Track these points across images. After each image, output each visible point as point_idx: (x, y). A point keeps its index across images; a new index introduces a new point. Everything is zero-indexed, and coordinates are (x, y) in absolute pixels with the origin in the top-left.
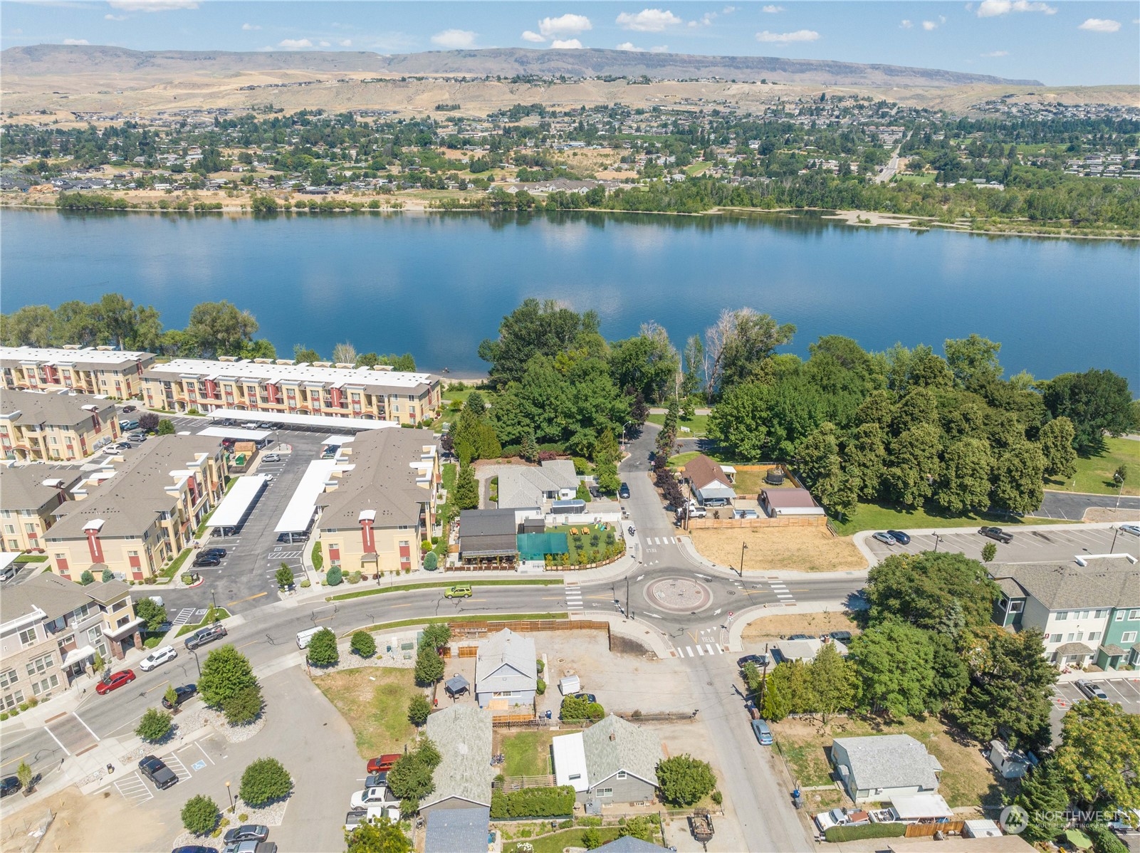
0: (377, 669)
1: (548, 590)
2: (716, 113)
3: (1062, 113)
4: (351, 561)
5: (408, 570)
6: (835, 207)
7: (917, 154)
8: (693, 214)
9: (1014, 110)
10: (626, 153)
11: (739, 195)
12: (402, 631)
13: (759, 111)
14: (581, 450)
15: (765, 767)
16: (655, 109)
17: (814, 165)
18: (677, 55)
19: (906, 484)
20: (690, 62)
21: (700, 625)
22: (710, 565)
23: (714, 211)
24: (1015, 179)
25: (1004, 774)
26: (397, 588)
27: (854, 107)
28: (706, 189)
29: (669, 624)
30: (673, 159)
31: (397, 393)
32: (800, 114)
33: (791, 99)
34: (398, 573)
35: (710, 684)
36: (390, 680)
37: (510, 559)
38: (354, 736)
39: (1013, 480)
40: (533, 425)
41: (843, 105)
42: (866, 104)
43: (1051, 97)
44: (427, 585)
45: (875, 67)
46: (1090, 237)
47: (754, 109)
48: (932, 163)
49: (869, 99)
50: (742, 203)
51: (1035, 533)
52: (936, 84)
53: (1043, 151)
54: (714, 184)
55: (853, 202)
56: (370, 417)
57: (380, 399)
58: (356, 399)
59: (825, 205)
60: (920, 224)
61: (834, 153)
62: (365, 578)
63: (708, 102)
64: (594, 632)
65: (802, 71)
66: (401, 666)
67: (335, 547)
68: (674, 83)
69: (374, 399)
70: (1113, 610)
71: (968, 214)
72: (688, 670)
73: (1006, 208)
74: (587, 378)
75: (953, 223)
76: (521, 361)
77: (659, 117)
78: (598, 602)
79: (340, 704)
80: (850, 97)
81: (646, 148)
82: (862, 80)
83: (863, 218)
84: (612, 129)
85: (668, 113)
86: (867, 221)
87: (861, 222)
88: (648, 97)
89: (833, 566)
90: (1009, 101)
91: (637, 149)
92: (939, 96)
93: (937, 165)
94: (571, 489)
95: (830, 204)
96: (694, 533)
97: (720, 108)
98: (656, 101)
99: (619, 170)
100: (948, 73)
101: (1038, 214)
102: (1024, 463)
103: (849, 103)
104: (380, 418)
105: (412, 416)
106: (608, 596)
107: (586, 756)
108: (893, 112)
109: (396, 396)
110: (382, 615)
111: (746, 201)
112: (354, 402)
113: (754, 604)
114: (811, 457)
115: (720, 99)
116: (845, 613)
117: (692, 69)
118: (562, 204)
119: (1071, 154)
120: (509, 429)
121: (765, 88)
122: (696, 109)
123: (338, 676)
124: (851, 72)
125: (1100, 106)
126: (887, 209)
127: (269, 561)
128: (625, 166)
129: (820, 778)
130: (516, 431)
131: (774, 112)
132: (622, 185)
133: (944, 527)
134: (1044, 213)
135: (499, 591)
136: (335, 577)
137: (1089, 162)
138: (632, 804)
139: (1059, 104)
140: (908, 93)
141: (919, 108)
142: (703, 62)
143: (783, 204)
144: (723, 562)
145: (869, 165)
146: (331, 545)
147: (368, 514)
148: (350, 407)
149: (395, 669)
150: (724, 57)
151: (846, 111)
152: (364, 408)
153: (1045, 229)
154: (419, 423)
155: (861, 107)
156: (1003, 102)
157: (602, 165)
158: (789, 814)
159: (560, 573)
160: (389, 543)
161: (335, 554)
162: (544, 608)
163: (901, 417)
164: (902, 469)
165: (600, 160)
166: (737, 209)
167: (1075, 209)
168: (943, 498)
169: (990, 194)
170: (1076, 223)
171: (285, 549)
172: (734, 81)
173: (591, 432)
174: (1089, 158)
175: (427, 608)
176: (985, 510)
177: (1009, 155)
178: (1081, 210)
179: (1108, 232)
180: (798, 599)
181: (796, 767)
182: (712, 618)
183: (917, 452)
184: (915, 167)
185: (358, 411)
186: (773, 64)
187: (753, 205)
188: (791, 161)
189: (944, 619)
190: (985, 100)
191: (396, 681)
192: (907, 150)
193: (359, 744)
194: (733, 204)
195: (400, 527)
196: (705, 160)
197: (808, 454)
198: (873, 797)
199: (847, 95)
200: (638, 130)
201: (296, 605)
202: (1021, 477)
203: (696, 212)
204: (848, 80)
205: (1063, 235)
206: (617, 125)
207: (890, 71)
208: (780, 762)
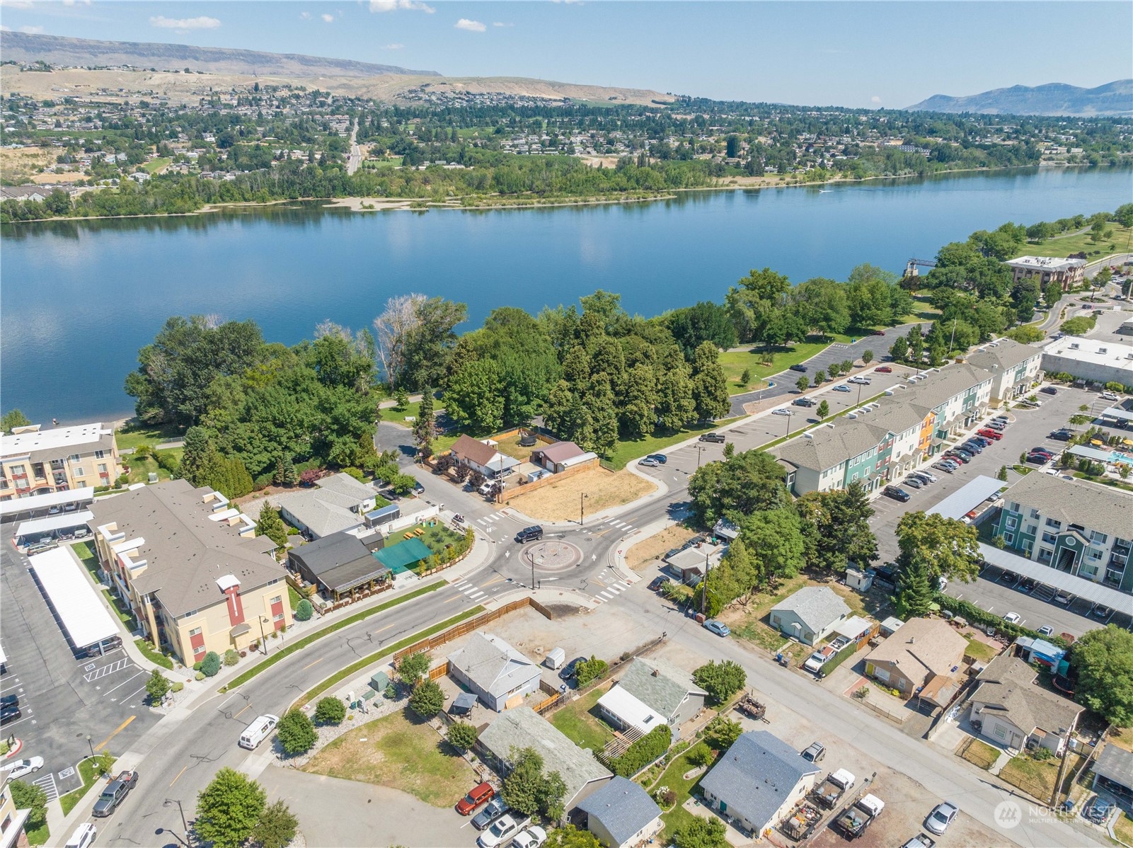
0: (359, 729)
1: (441, 594)
2: (144, 105)
3: (472, 100)
4: (217, 643)
5: (283, 629)
6: (328, 195)
7: (373, 140)
8: (186, 214)
9: (434, 98)
10: (61, 152)
11: (228, 191)
12: (343, 685)
13: (194, 102)
14: (343, 460)
15: (741, 650)
16: (68, 101)
17: (282, 155)
18: (63, 38)
19: (642, 416)
20: (82, 47)
21: (593, 573)
22: (551, 524)
23: (206, 208)
24: (470, 159)
25: (863, 590)
26: (290, 650)
27: (290, 97)
28: (190, 186)
29: (570, 581)
30: (122, 157)
31: (77, 453)
32: (239, 104)
33: (223, 89)
34: (274, 636)
35: (647, 611)
36: (381, 734)
37: (379, 581)
38: (410, 795)
39: (710, 394)
40: (280, 448)
41: (278, 94)
42: (301, 93)
43: (460, 87)
44: (318, 635)
45: (290, 57)
46: (556, 205)
47: (186, 99)
48: (392, 148)
49: (303, 89)
50: (232, 198)
51: (731, 431)
52: (351, 74)
53: (476, 134)
54: (198, 181)
55: (345, 189)
56: (43, 491)
57: (56, 465)
58: (19, 472)
59: (319, 194)
60: (419, 205)
61: (296, 143)
62: (243, 655)
63: (130, 93)
64: (521, 611)
65: (216, 60)
66: (381, 716)
67: (197, 632)
68: (79, 70)
69: (47, 468)
70: (847, 462)
71: (451, 193)
72: (622, 609)
73: (480, 186)
74: (298, 388)
75: (444, 202)
76: (201, 387)
77: (76, 110)
78: (496, 586)
79: (361, 777)
80: (284, 87)
81: (83, 146)
82: (280, 70)
83: (366, 204)
84: (19, 124)
85: (84, 105)
86: (371, 207)
87: (365, 207)
88: (54, 86)
89: (636, 495)
90: (428, 90)
91: (73, 147)
92: (364, 86)
93: (397, 150)
94: (371, 498)
95: (323, 194)
96: (511, 502)
97: (147, 99)
98: (66, 91)
99: (59, 171)
100: (359, 63)
101: (505, 188)
102: (715, 379)
103: (284, 93)
104: (60, 489)
105: (104, 475)
106: (496, 579)
107: (641, 700)
108: (330, 101)
109: (77, 457)
110: (304, 680)
111: (237, 196)
112: (16, 477)
113: (613, 542)
114: (558, 413)
115: (144, 90)
116: (677, 525)
117: (87, 56)
118: (15, 215)
119: (499, 135)
120: (258, 457)
121: (193, 77)
122: (121, 101)
123: (326, 755)
124: (268, 62)
125: (500, 94)
126: (379, 194)
127: (94, 684)
128: (66, 167)
129: (777, 641)
130: (265, 457)
131: (210, 102)
132: (88, 189)
133: (671, 444)
134: (509, 186)
135: (398, 612)
136: (208, 666)
137: (516, 142)
138: (692, 720)
139: (468, 93)
140: (335, 84)
141: (353, 97)
142: (98, 48)
143: (276, 196)
144: (558, 518)
145: (335, 152)
146: (192, 631)
147: (227, 581)
148: (12, 485)
149: (378, 720)
150: (124, 43)
151: (283, 101)
152: (34, 482)
153: (521, 201)
154: (116, 482)
155: (297, 97)
156: (423, 91)
157: (34, 167)
158: (784, 672)
159: (435, 575)
160: (258, 605)
161: (197, 640)
162: (456, 609)
163: (599, 365)
164: (635, 405)
165: (30, 162)
166: (230, 205)
167: (533, 183)
168: (667, 421)
169: (462, 175)
170: (541, 193)
171: (99, 664)
172: (153, 70)
173: (348, 438)
174: (516, 139)
175: (343, 654)
176: (695, 422)
177: (452, 138)
178: (537, 183)
179: (567, 199)
180: (639, 526)
181: (758, 642)
182: (594, 564)
183: (644, 388)
184: (378, 153)
185: (24, 487)
186: (182, 52)
187: (246, 200)
188: (258, 152)
189: (773, 500)
190: (406, 89)
191: (390, 731)
192: (363, 137)
193: (424, 799)
194: (224, 201)
195: (270, 583)
196: (161, 156)
197: (555, 412)
198: (822, 636)
199: (280, 86)
200: (58, 125)
201: (189, 712)
202: (715, 390)
203: (189, 211)
204: (267, 69)
205: (536, 205)
206: (25, 119)
207: (304, 60)
208: (744, 641)
